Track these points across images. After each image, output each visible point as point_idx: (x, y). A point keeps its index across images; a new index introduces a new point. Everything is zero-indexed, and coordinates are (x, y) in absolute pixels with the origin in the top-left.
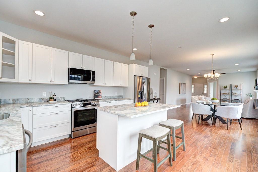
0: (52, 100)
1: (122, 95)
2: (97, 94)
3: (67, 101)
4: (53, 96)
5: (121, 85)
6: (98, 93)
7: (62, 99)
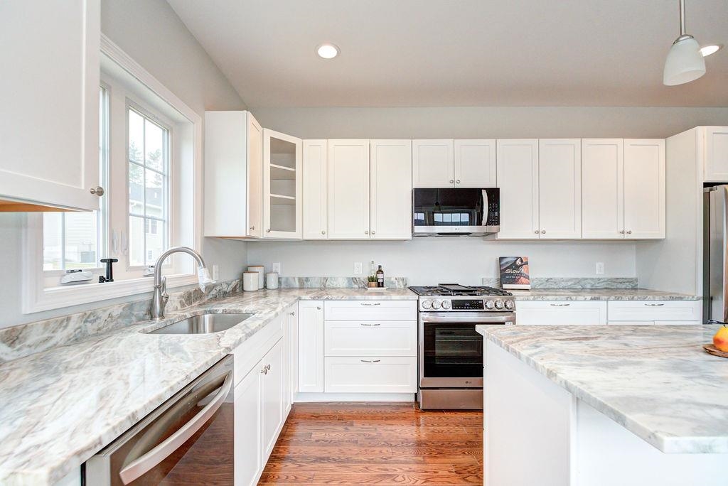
0: (374, 284)
1: (633, 275)
2: (510, 272)
3: (411, 288)
4: (378, 273)
5: (623, 232)
6: (514, 266)
7: (401, 282)
